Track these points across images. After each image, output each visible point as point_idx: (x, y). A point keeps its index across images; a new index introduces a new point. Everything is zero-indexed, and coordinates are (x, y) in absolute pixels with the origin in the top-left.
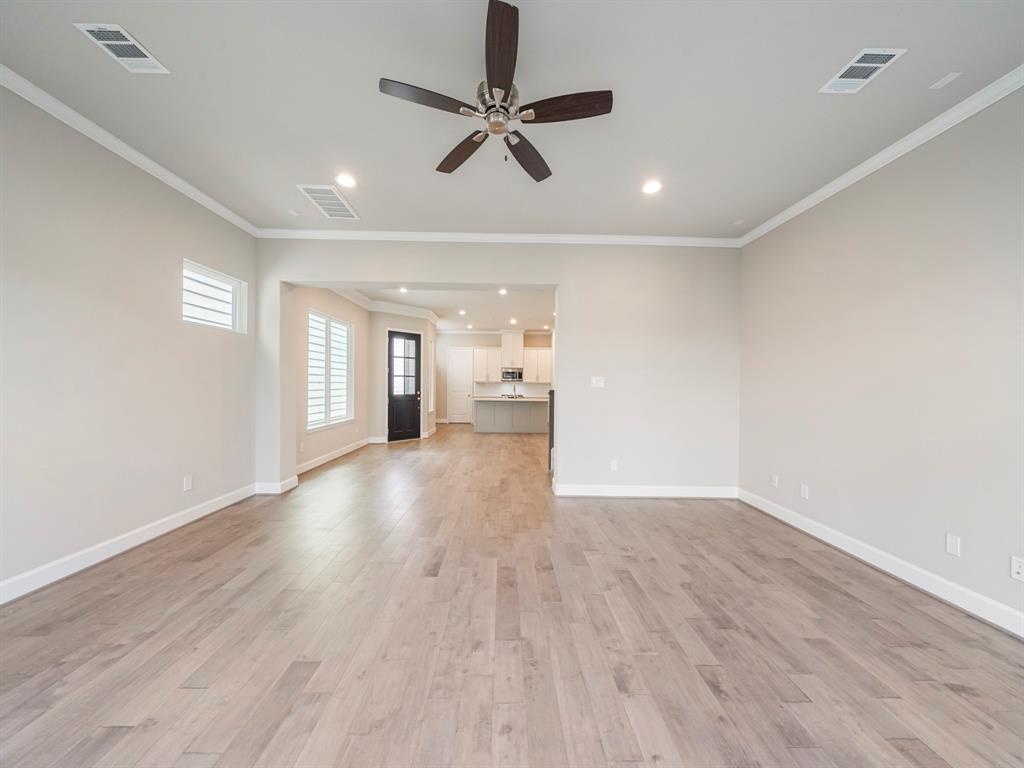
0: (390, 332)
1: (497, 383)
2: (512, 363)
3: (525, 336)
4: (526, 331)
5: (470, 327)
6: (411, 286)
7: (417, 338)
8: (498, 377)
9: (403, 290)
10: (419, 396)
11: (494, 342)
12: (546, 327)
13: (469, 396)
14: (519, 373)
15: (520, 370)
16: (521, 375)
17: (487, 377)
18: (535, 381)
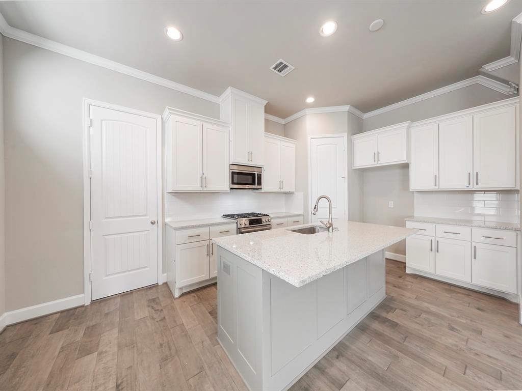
1: (225, 193)
8: (224, 182)
13: (152, 223)
14: (258, 174)
15: (259, 172)
16: (260, 180)
17: (203, 180)
18: (278, 190)
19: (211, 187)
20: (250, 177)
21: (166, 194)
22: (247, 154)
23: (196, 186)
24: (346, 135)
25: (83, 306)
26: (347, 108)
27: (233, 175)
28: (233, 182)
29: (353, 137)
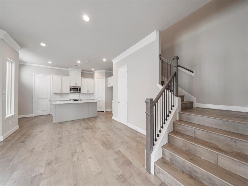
1: (68, 94)
3: (82, 72)
8: (68, 91)
12: (93, 70)
13: (49, 100)
14: (79, 89)
15: (80, 88)
16: (80, 90)
17: (61, 90)
18: (87, 92)
19: (64, 92)
20: (77, 89)
21: (53, 94)
22: (75, 84)
23: (60, 92)
24: (104, 78)
25: (32, 117)
26: (104, 71)
27: (71, 89)
28: (71, 91)
29: (108, 78)
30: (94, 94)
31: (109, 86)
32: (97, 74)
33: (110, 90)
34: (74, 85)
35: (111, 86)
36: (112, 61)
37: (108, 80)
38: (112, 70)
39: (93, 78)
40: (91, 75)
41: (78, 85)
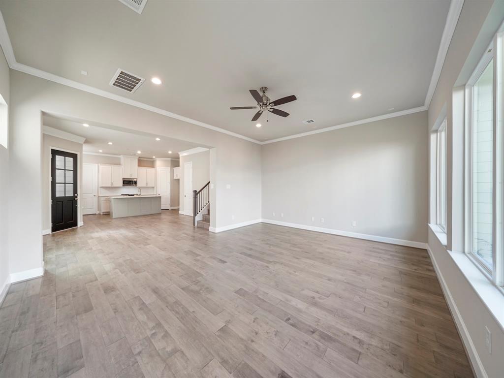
0: (53, 150)
1: (119, 188)
2: (131, 175)
3: (138, 160)
4: (139, 157)
5: (101, 151)
6: (91, 123)
7: (75, 156)
8: (121, 184)
9: (86, 125)
10: (77, 197)
11: (115, 162)
12: (154, 157)
13: (94, 196)
15: (135, 180)
16: (136, 183)
17: (112, 183)
18: (145, 186)
19: (115, 185)
21: (99, 187)
23: (109, 185)
24: (170, 168)
26: (170, 159)
27: (124, 181)
28: (124, 184)
29: (174, 168)
30: (155, 187)
31: (175, 178)
32: (159, 163)
33: (176, 183)
34: (128, 176)
35: (178, 178)
36: (179, 153)
37: (174, 170)
38: (179, 158)
39: (153, 167)
40: (151, 163)
41: (133, 177)
